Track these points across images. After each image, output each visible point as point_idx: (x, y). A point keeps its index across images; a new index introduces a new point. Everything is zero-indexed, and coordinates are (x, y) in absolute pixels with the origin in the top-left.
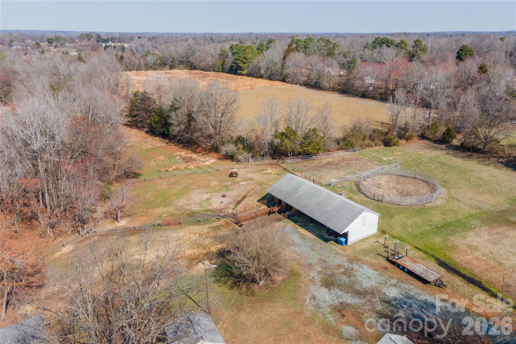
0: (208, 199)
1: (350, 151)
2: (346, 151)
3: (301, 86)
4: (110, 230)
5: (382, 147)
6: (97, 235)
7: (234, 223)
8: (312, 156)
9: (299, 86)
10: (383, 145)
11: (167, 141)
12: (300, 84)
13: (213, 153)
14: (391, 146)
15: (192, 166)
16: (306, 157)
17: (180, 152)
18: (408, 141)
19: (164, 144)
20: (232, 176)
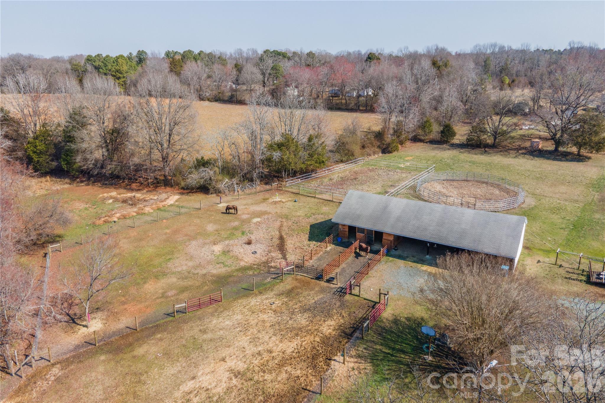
0: (225, 253)
1: (352, 163)
2: (346, 164)
3: (211, 101)
4: (77, 347)
5: (381, 154)
6: (53, 365)
7: (312, 278)
8: (311, 175)
9: (207, 102)
10: (381, 152)
11: (67, 180)
12: (208, 100)
13: (163, 187)
14: (391, 152)
15: (147, 209)
16: (305, 176)
17: (107, 193)
18: (404, 145)
19: (67, 186)
20: (229, 213)
